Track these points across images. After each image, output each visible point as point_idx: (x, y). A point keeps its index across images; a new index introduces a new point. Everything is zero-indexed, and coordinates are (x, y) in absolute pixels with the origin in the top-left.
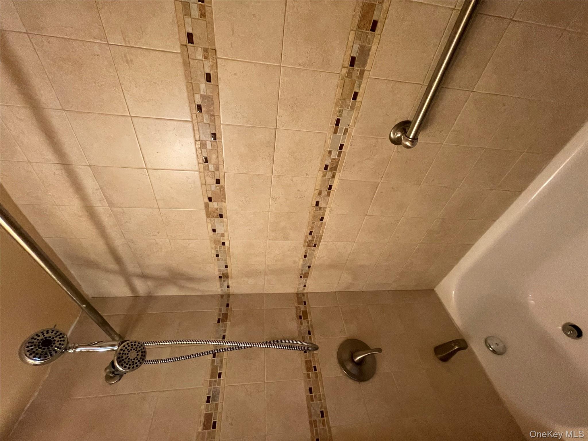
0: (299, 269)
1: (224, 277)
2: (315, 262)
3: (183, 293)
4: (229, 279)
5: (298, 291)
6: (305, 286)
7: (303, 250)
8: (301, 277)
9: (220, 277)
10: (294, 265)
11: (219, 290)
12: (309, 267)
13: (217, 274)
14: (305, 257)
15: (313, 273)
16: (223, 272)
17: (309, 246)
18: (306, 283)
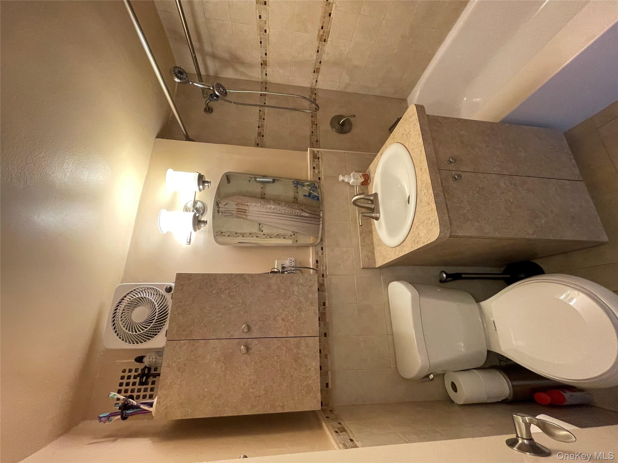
0: (314, 64)
1: (264, 64)
2: (325, 58)
3: (237, 77)
4: (267, 67)
5: (312, 86)
6: (317, 81)
7: (317, 45)
8: (314, 72)
9: (262, 64)
10: (310, 59)
11: (260, 77)
12: (320, 62)
13: (260, 61)
14: (318, 51)
15: (323, 68)
16: (264, 59)
17: (321, 40)
18: (317, 78)
